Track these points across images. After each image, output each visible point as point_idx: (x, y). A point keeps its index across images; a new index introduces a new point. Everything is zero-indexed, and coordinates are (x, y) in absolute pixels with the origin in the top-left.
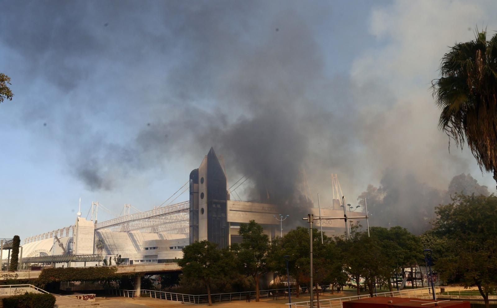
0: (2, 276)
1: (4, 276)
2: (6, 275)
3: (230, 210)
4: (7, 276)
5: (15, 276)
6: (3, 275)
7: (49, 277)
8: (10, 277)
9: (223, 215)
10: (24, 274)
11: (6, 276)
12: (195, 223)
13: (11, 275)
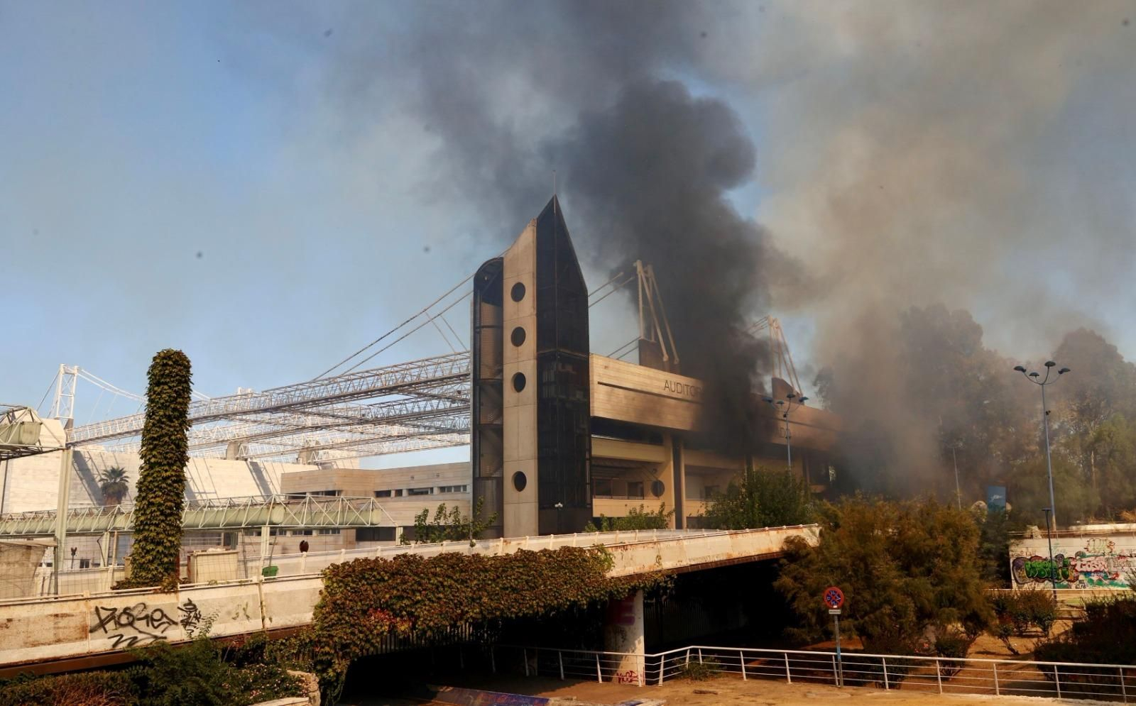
0: (102, 624)
1: (111, 625)
2: (126, 611)
3: (599, 383)
4: (131, 624)
5: (179, 616)
6: (104, 614)
7: (364, 612)
8: (150, 630)
9: (579, 395)
10: (233, 599)
11: (124, 620)
12: (487, 418)
13: (157, 615)
